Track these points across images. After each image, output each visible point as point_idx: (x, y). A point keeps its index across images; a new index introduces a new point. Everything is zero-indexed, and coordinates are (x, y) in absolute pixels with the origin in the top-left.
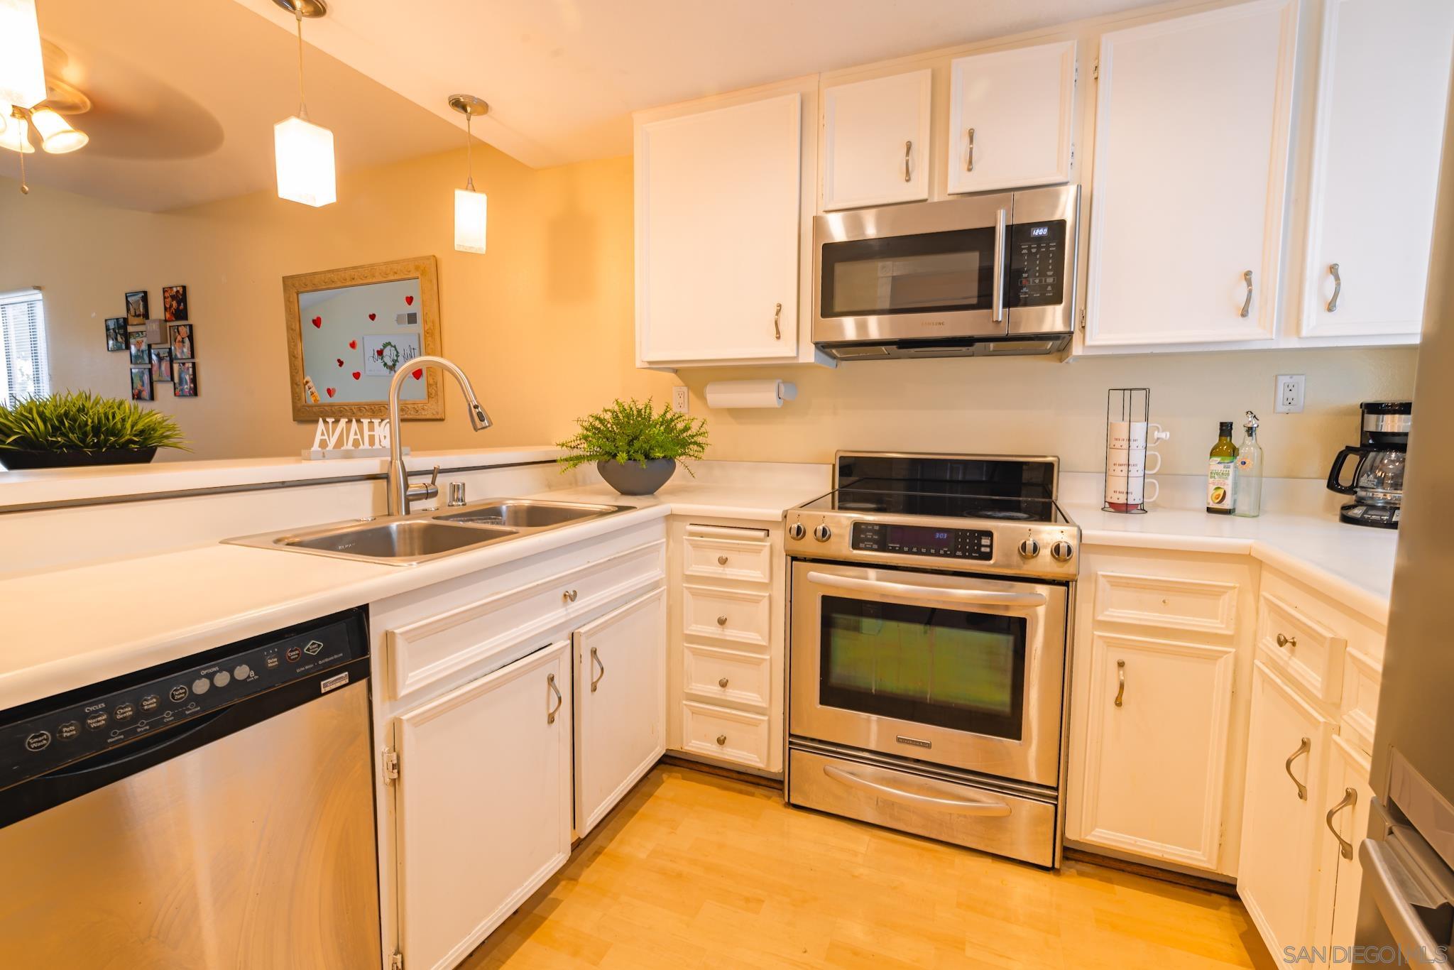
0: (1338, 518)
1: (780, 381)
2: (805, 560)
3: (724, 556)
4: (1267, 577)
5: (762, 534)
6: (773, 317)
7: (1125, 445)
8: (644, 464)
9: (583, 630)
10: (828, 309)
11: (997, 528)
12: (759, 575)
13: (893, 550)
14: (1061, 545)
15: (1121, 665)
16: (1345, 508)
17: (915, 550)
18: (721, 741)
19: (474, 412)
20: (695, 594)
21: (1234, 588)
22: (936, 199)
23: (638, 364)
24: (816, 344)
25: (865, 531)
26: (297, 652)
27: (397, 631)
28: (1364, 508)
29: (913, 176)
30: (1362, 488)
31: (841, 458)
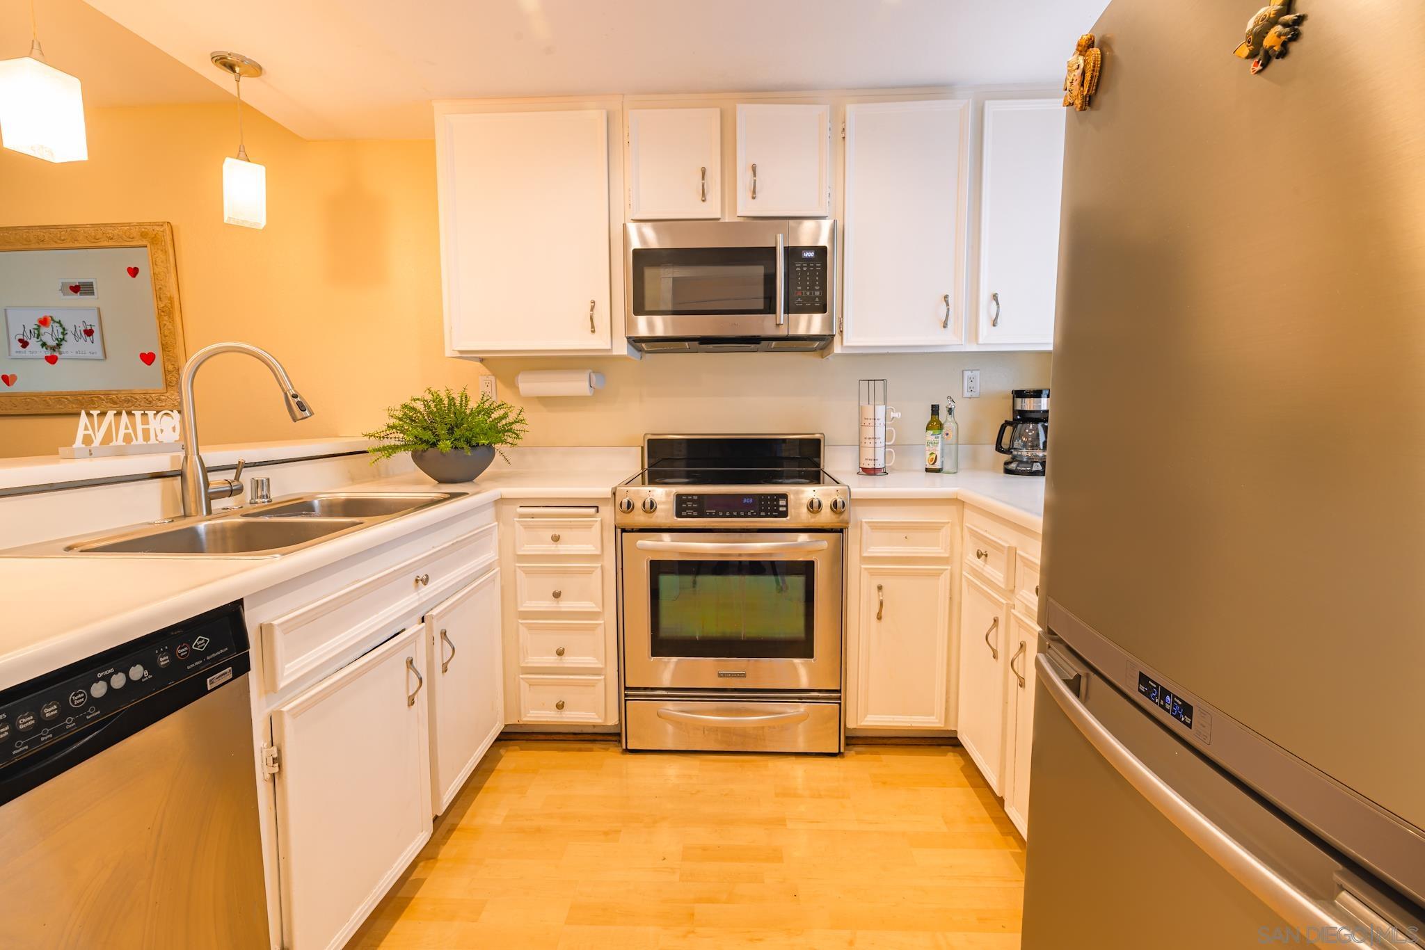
0: (1002, 471)
1: (590, 371)
2: (632, 531)
3: (557, 534)
4: (967, 512)
5: (593, 510)
6: (588, 313)
7: (872, 422)
8: (468, 452)
9: (435, 612)
10: (639, 308)
11: (790, 490)
12: (591, 548)
13: (711, 516)
14: (838, 501)
15: (880, 588)
16: (1007, 463)
17: (728, 514)
18: (560, 706)
19: (293, 402)
20: (528, 572)
21: (949, 522)
22: (727, 219)
23: (448, 353)
24: (629, 338)
25: (685, 502)
26: (186, 649)
27: (275, 622)
28: (1017, 463)
29: (708, 197)
30: (1015, 449)
31: (649, 440)
